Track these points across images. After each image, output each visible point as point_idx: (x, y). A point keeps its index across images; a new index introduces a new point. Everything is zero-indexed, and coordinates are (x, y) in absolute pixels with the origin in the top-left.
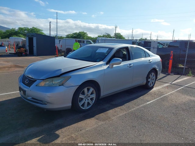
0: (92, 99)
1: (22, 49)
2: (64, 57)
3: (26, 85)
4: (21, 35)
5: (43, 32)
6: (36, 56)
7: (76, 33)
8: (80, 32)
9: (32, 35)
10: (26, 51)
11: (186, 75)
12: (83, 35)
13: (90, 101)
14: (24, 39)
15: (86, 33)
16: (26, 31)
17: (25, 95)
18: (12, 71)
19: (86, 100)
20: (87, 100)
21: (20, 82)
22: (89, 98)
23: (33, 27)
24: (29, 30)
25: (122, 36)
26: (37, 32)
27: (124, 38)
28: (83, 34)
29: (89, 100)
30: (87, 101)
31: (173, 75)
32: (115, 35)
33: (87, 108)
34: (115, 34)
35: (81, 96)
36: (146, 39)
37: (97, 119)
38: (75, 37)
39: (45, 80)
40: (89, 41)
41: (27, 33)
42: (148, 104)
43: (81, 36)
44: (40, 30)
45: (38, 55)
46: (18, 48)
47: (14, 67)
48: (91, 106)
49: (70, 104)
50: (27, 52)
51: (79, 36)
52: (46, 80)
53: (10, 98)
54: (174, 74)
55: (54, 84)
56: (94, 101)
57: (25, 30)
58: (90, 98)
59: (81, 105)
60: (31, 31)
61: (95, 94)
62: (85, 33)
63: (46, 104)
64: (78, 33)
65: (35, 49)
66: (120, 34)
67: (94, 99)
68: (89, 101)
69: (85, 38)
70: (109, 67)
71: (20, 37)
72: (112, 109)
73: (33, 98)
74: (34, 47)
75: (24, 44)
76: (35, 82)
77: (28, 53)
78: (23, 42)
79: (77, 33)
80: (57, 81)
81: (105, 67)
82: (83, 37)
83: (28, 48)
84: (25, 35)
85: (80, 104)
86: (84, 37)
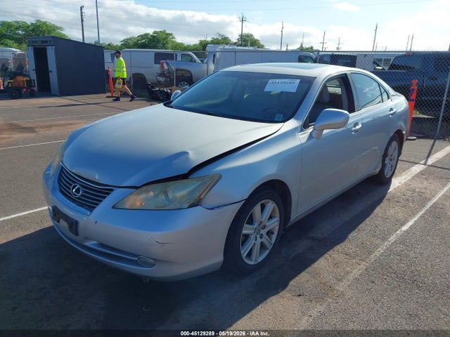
0: (270, 233)
1: (20, 78)
2: (165, 105)
3: (73, 201)
4: (8, 41)
5: (63, 32)
6: (57, 96)
7: (146, 35)
8: (155, 32)
9: (42, 42)
10: (29, 82)
11: (444, 139)
12: (165, 39)
13: (265, 239)
14: (18, 51)
15: (171, 34)
16: (20, 32)
17: (77, 234)
18: (5, 141)
19: (256, 240)
20: (258, 236)
21: (53, 190)
22: (264, 232)
23: (38, 21)
24: (28, 27)
25: (257, 40)
26: (49, 32)
27: (262, 46)
28: (164, 36)
29: (265, 236)
30: (259, 240)
31: (415, 140)
32: (241, 38)
33: (260, 259)
34: (242, 36)
35: (247, 230)
36: (312, 48)
37: (299, 295)
38: (143, 46)
39: (140, 189)
40: (189, 55)
41: (24, 35)
42: (407, 232)
43: (158, 41)
44: (55, 28)
45: (63, 93)
46: (9, 76)
47: (8, 130)
48: (267, 252)
49: (220, 258)
50: (34, 86)
51: (154, 41)
52: (144, 188)
53: (21, 234)
54: (418, 138)
55: (170, 201)
56: (274, 237)
57: (18, 28)
58: (266, 230)
59: (245, 255)
60: (33, 30)
61: (277, 219)
62: (168, 34)
63: (152, 265)
64: (152, 36)
65: (53, 77)
66: (252, 35)
67: (276, 233)
68: (263, 240)
69: (169, 45)
70: (311, 136)
71: (6, 45)
72: (322, 255)
73: (102, 245)
74: (50, 74)
75: (20, 64)
76: (109, 194)
77: (36, 89)
78: (18, 58)
79: (149, 34)
80: (180, 192)
81: (303, 137)
82: (164, 44)
83: (33, 76)
84: (19, 41)
85: (244, 253)
86: (167, 43)
